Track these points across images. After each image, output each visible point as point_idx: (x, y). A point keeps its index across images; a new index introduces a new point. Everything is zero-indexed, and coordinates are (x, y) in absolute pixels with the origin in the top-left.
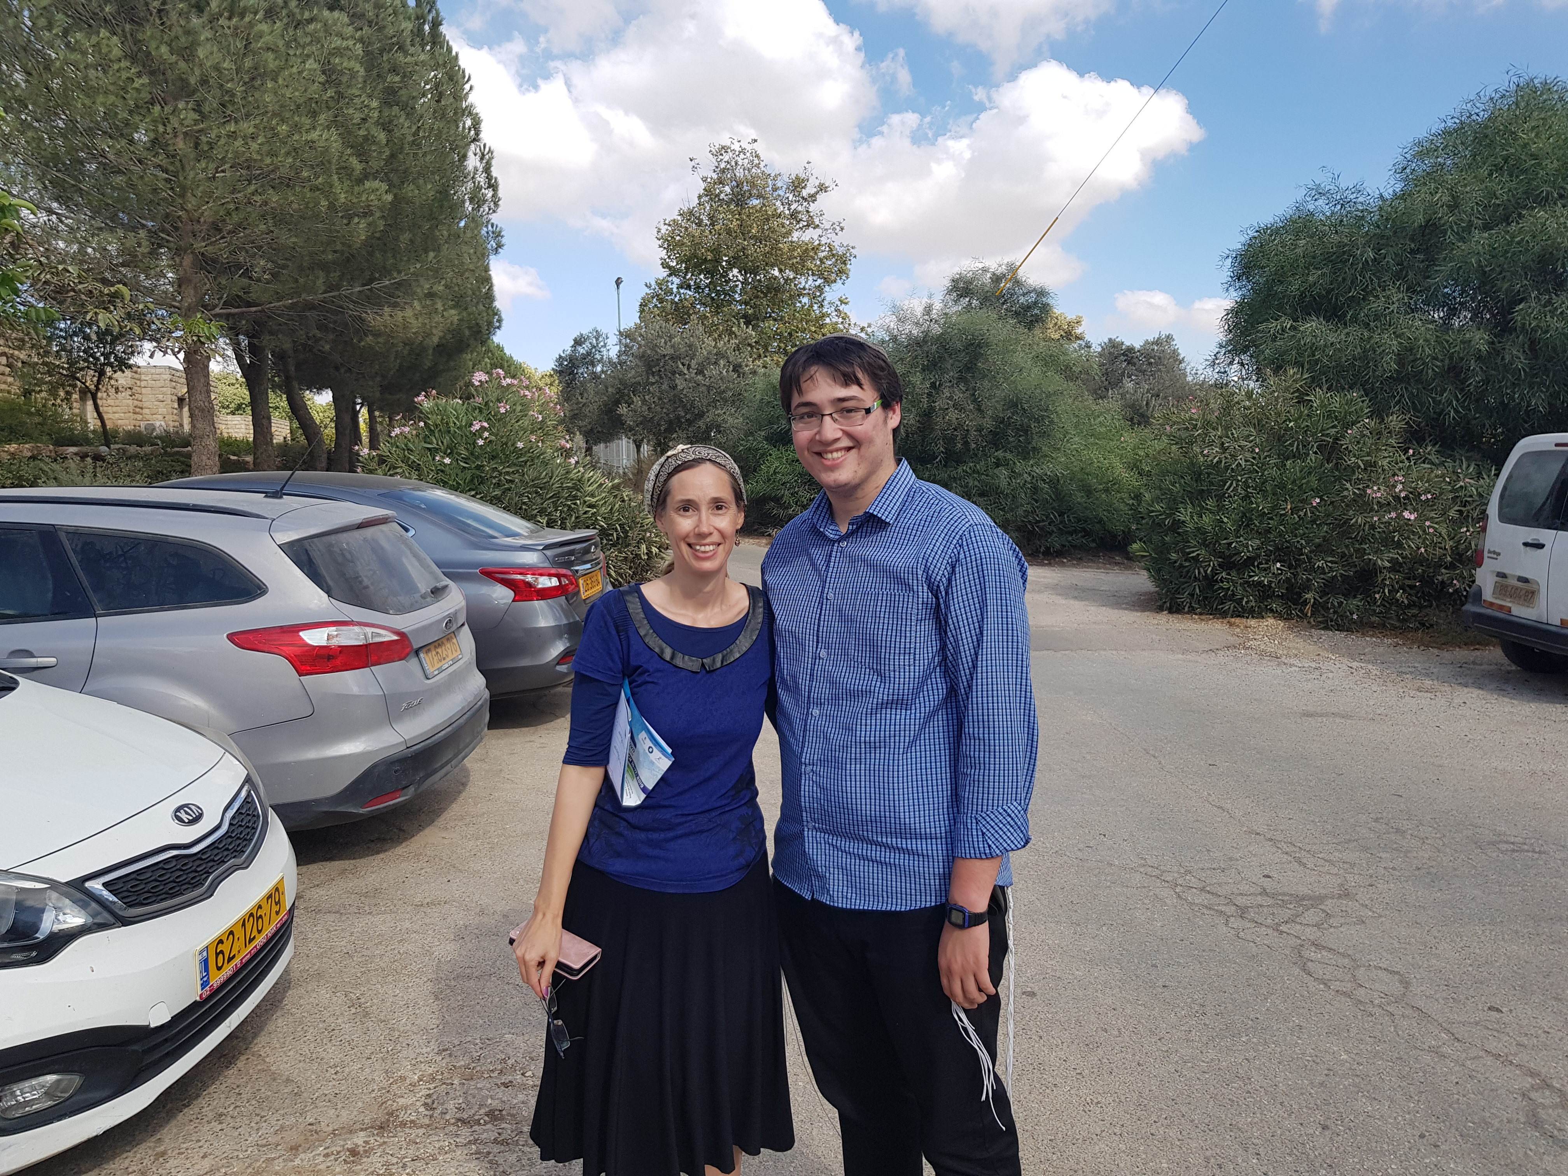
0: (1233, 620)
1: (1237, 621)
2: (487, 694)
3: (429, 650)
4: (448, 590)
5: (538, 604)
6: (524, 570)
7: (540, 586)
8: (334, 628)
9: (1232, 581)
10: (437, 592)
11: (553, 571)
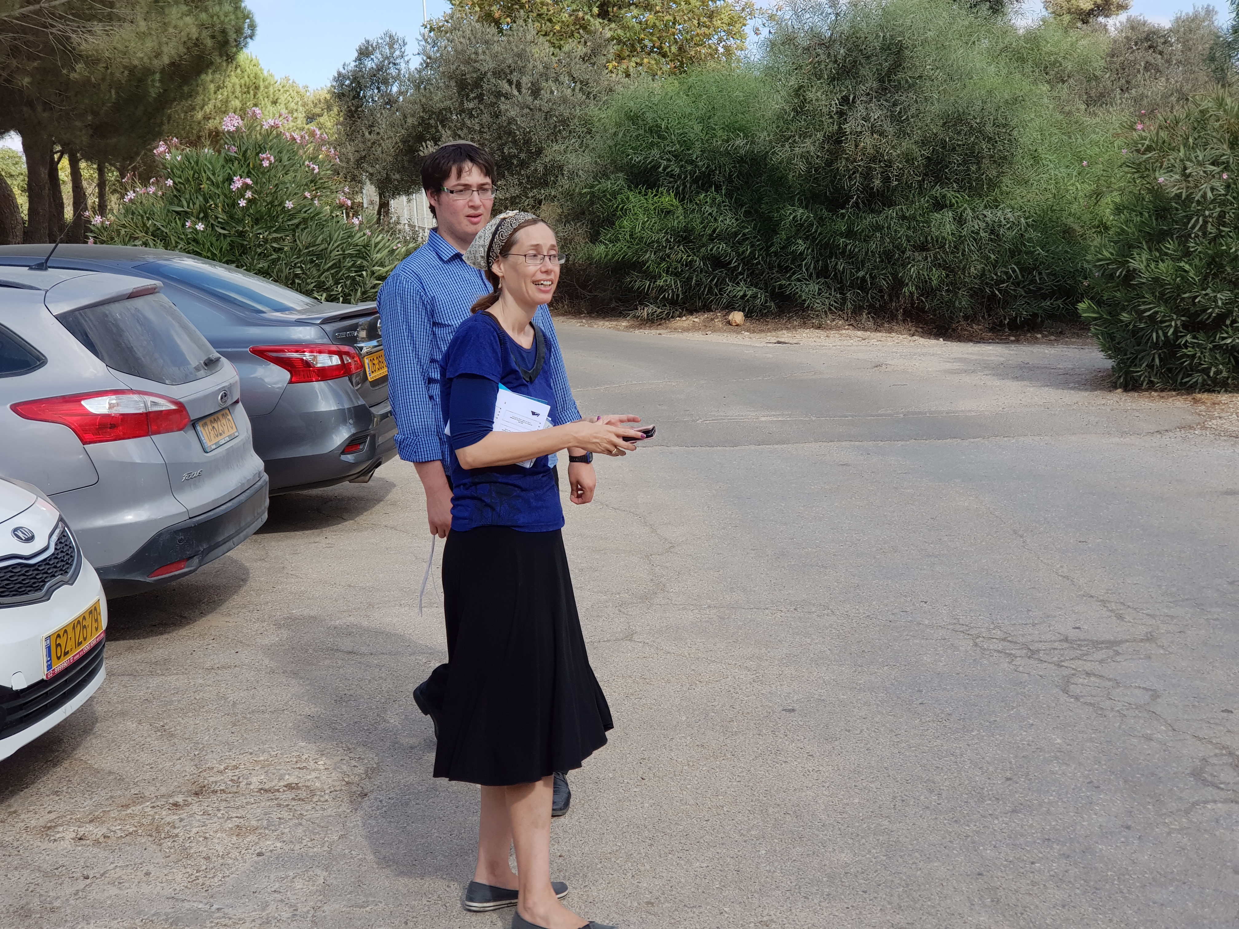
0: (1199, 396)
1: (1205, 396)
2: (266, 477)
3: (205, 424)
4: (220, 364)
5: (318, 386)
6: (300, 347)
7: (319, 365)
8: (114, 397)
9: (1199, 345)
10: (210, 364)
11: (334, 348)
